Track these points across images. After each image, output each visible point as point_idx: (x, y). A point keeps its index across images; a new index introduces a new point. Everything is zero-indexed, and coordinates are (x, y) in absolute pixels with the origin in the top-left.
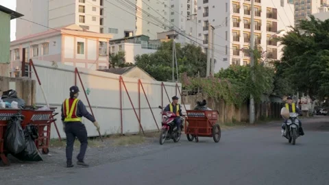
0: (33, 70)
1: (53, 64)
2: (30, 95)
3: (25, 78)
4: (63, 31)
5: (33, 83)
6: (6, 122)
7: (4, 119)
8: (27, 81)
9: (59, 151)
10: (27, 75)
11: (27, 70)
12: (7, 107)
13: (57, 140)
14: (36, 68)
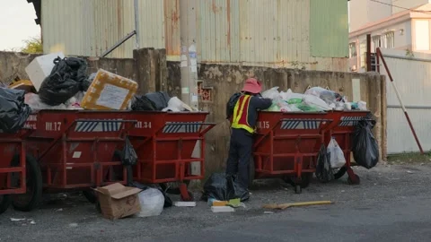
0: (381, 62)
1: (408, 53)
2: (379, 95)
3: (372, 73)
4: (412, 15)
5: (382, 79)
6: (354, 127)
7: (351, 124)
8: (375, 77)
9: (419, 168)
10: (374, 70)
11: (374, 62)
12: (353, 108)
13: (416, 154)
14: (386, 59)
